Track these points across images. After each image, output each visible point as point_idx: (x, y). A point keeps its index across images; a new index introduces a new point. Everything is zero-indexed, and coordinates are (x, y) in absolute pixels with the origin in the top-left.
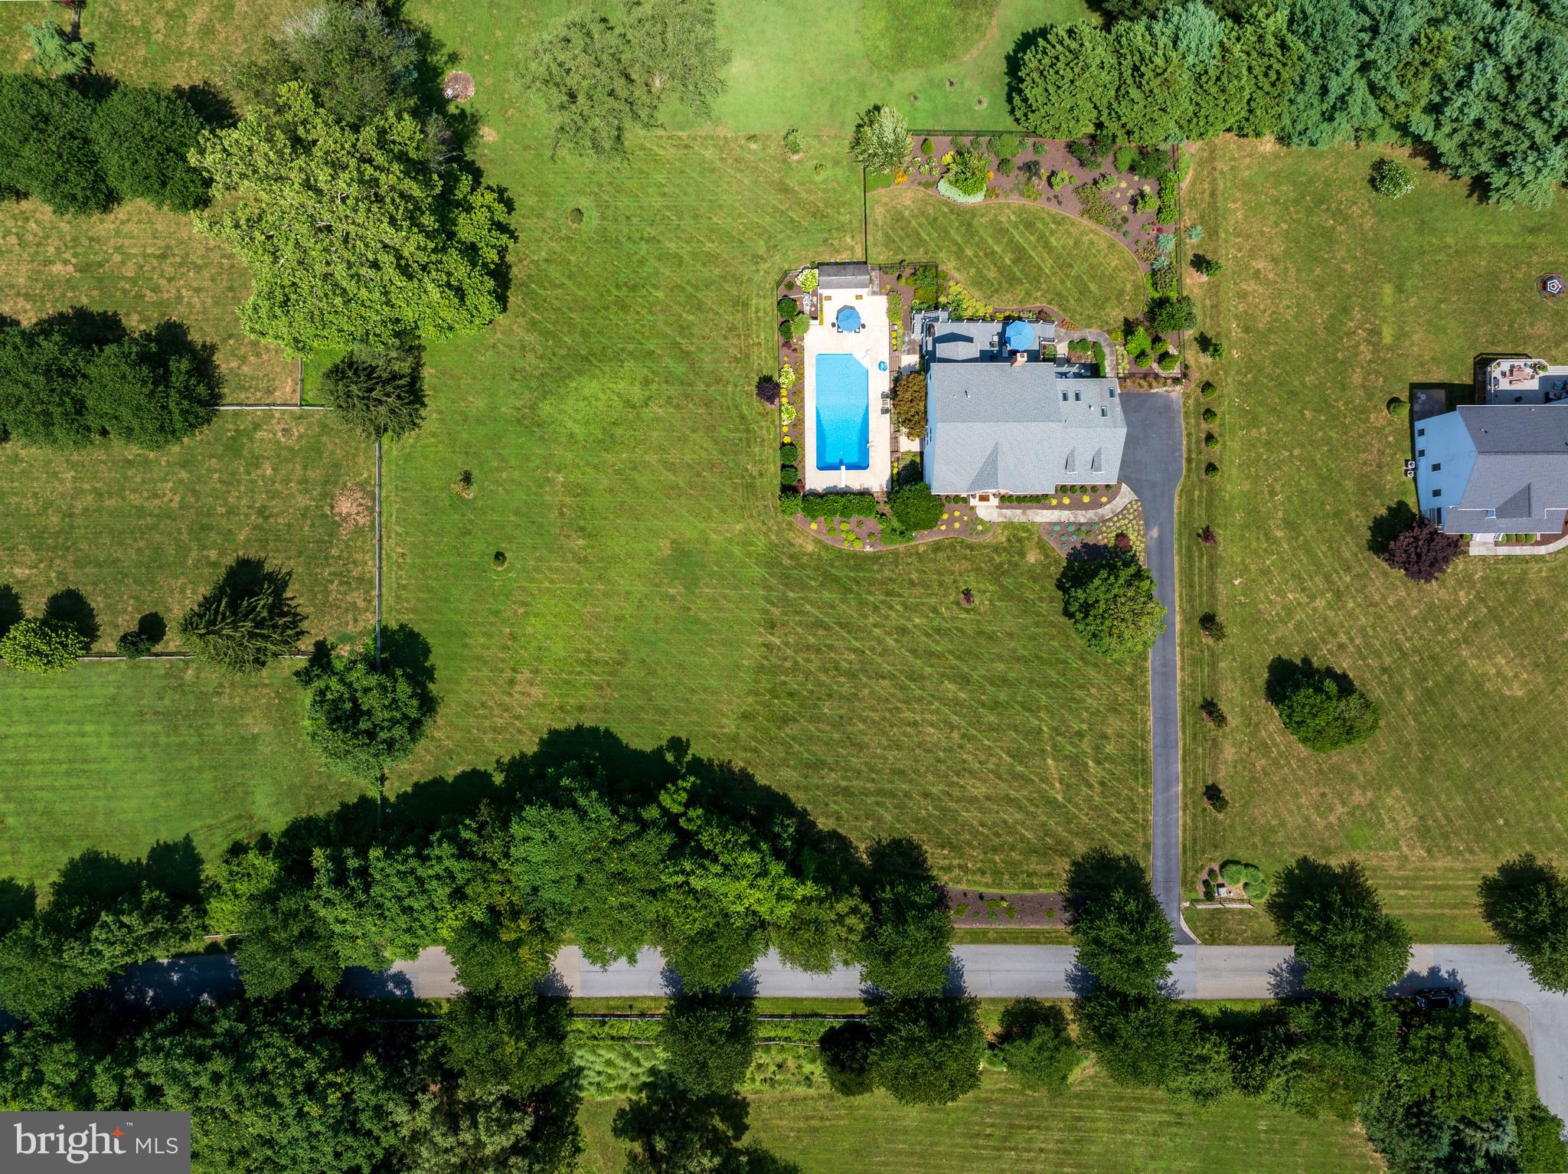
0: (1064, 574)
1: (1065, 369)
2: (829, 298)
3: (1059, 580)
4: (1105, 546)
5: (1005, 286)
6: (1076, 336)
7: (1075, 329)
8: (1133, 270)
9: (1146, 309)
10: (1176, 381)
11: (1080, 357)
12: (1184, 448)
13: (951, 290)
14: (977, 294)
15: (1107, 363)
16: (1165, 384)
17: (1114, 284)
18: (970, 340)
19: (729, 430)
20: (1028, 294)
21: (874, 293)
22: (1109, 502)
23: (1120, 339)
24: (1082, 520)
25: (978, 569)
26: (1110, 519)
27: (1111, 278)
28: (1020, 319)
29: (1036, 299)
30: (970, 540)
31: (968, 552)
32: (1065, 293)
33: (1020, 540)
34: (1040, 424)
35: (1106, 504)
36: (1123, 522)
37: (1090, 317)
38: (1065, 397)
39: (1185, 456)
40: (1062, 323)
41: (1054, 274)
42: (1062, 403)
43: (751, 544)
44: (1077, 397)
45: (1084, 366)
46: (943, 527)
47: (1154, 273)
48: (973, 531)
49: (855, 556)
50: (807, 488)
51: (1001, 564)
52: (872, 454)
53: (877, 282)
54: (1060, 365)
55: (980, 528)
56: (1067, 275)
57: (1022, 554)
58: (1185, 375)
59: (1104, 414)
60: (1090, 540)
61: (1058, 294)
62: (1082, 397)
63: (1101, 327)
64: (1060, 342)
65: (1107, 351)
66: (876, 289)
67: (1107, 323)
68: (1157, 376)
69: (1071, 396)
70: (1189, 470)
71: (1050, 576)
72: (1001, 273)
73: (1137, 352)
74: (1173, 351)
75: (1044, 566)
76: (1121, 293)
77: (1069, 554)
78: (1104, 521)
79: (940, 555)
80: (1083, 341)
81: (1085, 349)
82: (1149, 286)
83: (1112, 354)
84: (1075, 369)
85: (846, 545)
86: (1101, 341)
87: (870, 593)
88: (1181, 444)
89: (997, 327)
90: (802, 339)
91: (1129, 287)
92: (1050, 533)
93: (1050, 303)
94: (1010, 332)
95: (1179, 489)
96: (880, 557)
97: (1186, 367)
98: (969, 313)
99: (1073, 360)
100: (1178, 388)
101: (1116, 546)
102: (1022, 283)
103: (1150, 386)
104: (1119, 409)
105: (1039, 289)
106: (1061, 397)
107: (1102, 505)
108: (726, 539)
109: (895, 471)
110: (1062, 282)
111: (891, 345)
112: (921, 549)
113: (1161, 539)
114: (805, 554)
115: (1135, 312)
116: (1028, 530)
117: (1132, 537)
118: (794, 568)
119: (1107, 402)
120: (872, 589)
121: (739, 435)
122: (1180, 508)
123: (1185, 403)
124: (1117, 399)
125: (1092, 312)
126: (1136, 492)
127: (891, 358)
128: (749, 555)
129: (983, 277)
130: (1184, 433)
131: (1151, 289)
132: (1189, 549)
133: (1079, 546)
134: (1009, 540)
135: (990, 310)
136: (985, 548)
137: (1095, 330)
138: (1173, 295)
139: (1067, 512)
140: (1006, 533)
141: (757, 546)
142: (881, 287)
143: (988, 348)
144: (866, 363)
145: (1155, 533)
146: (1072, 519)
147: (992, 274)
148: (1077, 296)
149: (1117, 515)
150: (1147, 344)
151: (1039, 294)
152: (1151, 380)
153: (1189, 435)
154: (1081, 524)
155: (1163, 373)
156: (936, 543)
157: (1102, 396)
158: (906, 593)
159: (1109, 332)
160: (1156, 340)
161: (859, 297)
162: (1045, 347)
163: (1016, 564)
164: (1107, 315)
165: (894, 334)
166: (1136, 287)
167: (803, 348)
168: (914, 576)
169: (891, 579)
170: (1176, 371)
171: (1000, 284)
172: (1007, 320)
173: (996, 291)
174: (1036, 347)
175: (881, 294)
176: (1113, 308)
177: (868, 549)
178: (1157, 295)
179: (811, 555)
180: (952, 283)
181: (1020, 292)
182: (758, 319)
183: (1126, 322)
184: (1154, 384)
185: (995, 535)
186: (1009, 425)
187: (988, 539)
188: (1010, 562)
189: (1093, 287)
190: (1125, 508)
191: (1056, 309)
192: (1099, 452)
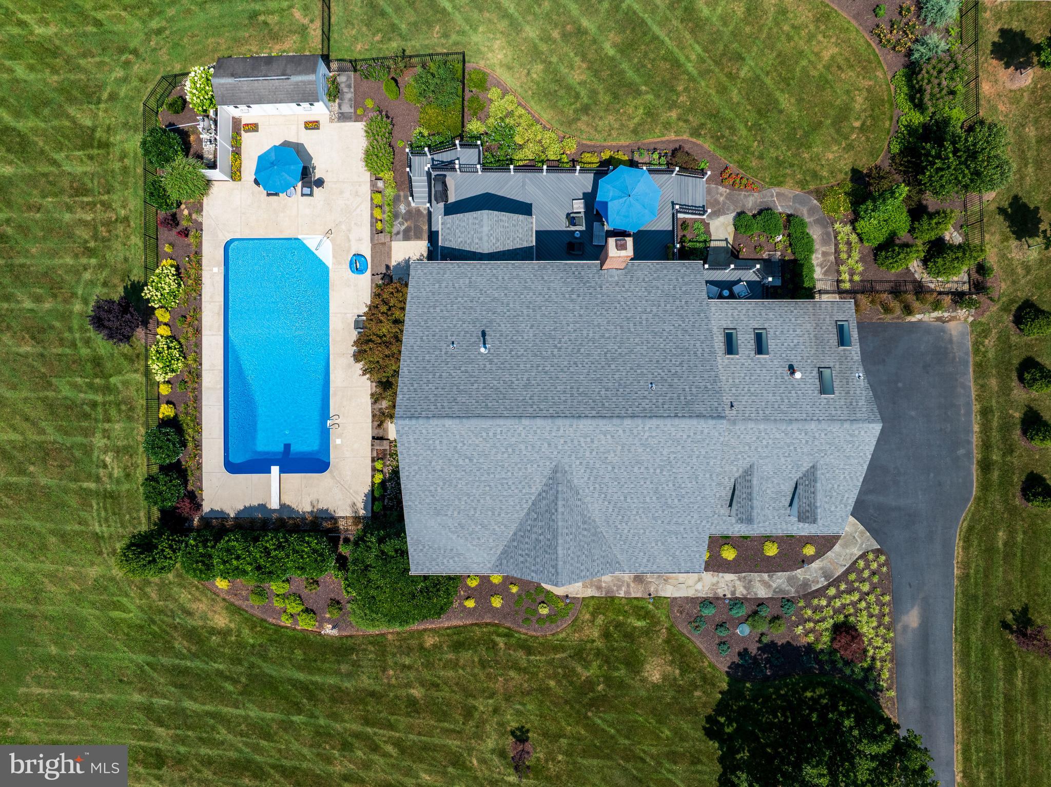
0: (722, 707)
1: (728, 274)
2: (254, 128)
3: (709, 719)
4: (809, 648)
5: (604, 98)
6: (751, 202)
7: (749, 186)
8: (866, 66)
9: (896, 148)
10: (959, 298)
11: (758, 247)
12: (975, 440)
13: (492, 109)
14: (546, 116)
15: (816, 259)
16: (937, 306)
17: (827, 94)
18: (525, 209)
19: (75, 386)
20: (651, 113)
21: (343, 117)
22: (819, 555)
23: (844, 208)
24: (762, 593)
25: (544, 691)
26: (821, 592)
27: (823, 83)
28: (633, 164)
29: (667, 125)
30: (524, 632)
31: (520, 654)
32: (726, 112)
33: (630, 636)
34: (668, 425)
35: (812, 559)
36: (848, 599)
37: (779, 163)
38: (730, 347)
39: (976, 455)
40: (722, 176)
41: (704, 73)
42: (722, 360)
43: (118, 606)
44: (760, 347)
45: (769, 265)
46: (470, 604)
47: (912, 69)
48: (531, 616)
49: (304, 641)
50: (206, 508)
51: (590, 684)
52: (336, 441)
53: (349, 95)
54: (718, 265)
55: (544, 611)
56: (731, 76)
57: (634, 664)
58: (979, 287)
59: (825, 388)
60: (779, 635)
61: (714, 115)
62: (771, 344)
63: (802, 184)
64: (716, 214)
65: (815, 233)
66: (347, 109)
67: (815, 175)
68: (920, 290)
69: (745, 342)
70: (985, 487)
71: (691, 711)
72: (596, 73)
73: (881, 238)
74: (953, 236)
75: (680, 690)
76: (844, 113)
77: (734, 666)
78: (810, 596)
79: (466, 656)
80: (765, 212)
81: (769, 230)
82: (901, 99)
83: (825, 242)
84: (751, 275)
85: (285, 621)
86: (804, 213)
87: (334, 716)
88: (969, 431)
89: (582, 182)
90: (199, 208)
91: (859, 101)
92: (696, 621)
93: (696, 133)
94: (607, 190)
95: (963, 525)
96: (352, 649)
97: (982, 269)
98: (527, 154)
99: (745, 253)
100: (962, 313)
101: (832, 652)
102: (638, 93)
103: (908, 310)
104: (859, 375)
105: (673, 105)
106: (719, 343)
107: (805, 561)
108: (72, 593)
109: (379, 478)
110: (722, 90)
111: (374, 220)
112: (429, 641)
113: (925, 632)
114: (213, 631)
115: (873, 153)
116: (646, 615)
117: (867, 628)
118: (195, 656)
119: (832, 356)
120: (340, 709)
121: (91, 396)
122: (966, 565)
123: (977, 345)
124: (854, 350)
125: (784, 152)
126: (875, 532)
127: (374, 246)
128: (114, 625)
129: (559, 81)
130: (976, 407)
131: (906, 106)
132: (985, 655)
133: (753, 649)
134: (606, 635)
135: (571, 147)
136: (556, 649)
137: (790, 190)
138: (958, 115)
139: (729, 577)
140: (600, 620)
141: (125, 610)
142: (357, 103)
143: (562, 225)
144: (326, 253)
145: (912, 618)
146: (741, 591)
147: (577, 75)
148: (752, 118)
149: (835, 583)
150: (901, 222)
151: (674, 114)
152: (910, 297)
153: (985, 412)
154: (761, 603)
155: (932, 282)
156: (457, 630)
157: (819, 341)
158: (403, 721)
159: (820, 195)
160: (917, 212)
161: (313, 125)
162: (684, 224)
163: (621, 685)
164: (816, 158)
165: (378, 199)
166: (874, 101)
167: (199, 227)
168: (417, 692)
169: (373, 694)
170: (959, 279)
171: (593, 93)
172: (604, 168)
173: (586, 109)
174: (665, 224)
175: (358, 119)
176: (827, 145)
177: (328, 630)
178: (917, 118)
179: (224, 633)
180: (494, 93)
181: (635, 110)
182: (125, 170)
183: (856, 175)
184: (916, 304)
185: (576, 625)
186: (585, 425)
187: (562, 632)
188: (608, 680)
189: (785, 101)
190: (852, 568)
191: (708, 145)
192: (810, 476)
